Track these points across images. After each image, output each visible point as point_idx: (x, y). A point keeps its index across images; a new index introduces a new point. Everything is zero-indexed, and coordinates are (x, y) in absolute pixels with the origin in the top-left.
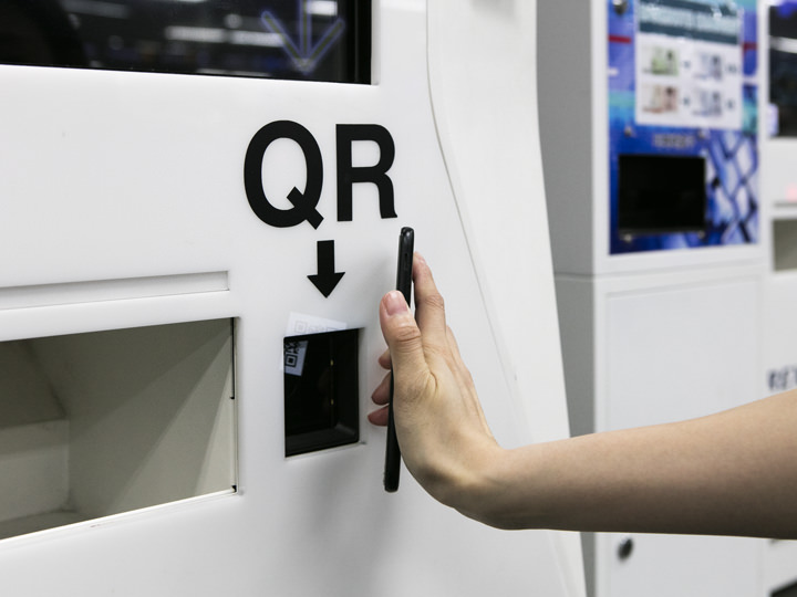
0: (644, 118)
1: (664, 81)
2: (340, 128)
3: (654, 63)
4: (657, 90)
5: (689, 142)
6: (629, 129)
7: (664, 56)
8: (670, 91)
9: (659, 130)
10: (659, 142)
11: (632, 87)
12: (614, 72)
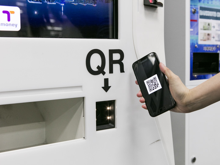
0: (200, 42)
1: (207, 32)
2: (110, 50)
3: (204, 27)
4: (205, 34)
5: (214, 48)
6: (196, 46)
7: (207, 24)
8: (209, 35)
9: (205, 45)
10: (205, 49)
11: (197, 34)
12: (192, 30)
